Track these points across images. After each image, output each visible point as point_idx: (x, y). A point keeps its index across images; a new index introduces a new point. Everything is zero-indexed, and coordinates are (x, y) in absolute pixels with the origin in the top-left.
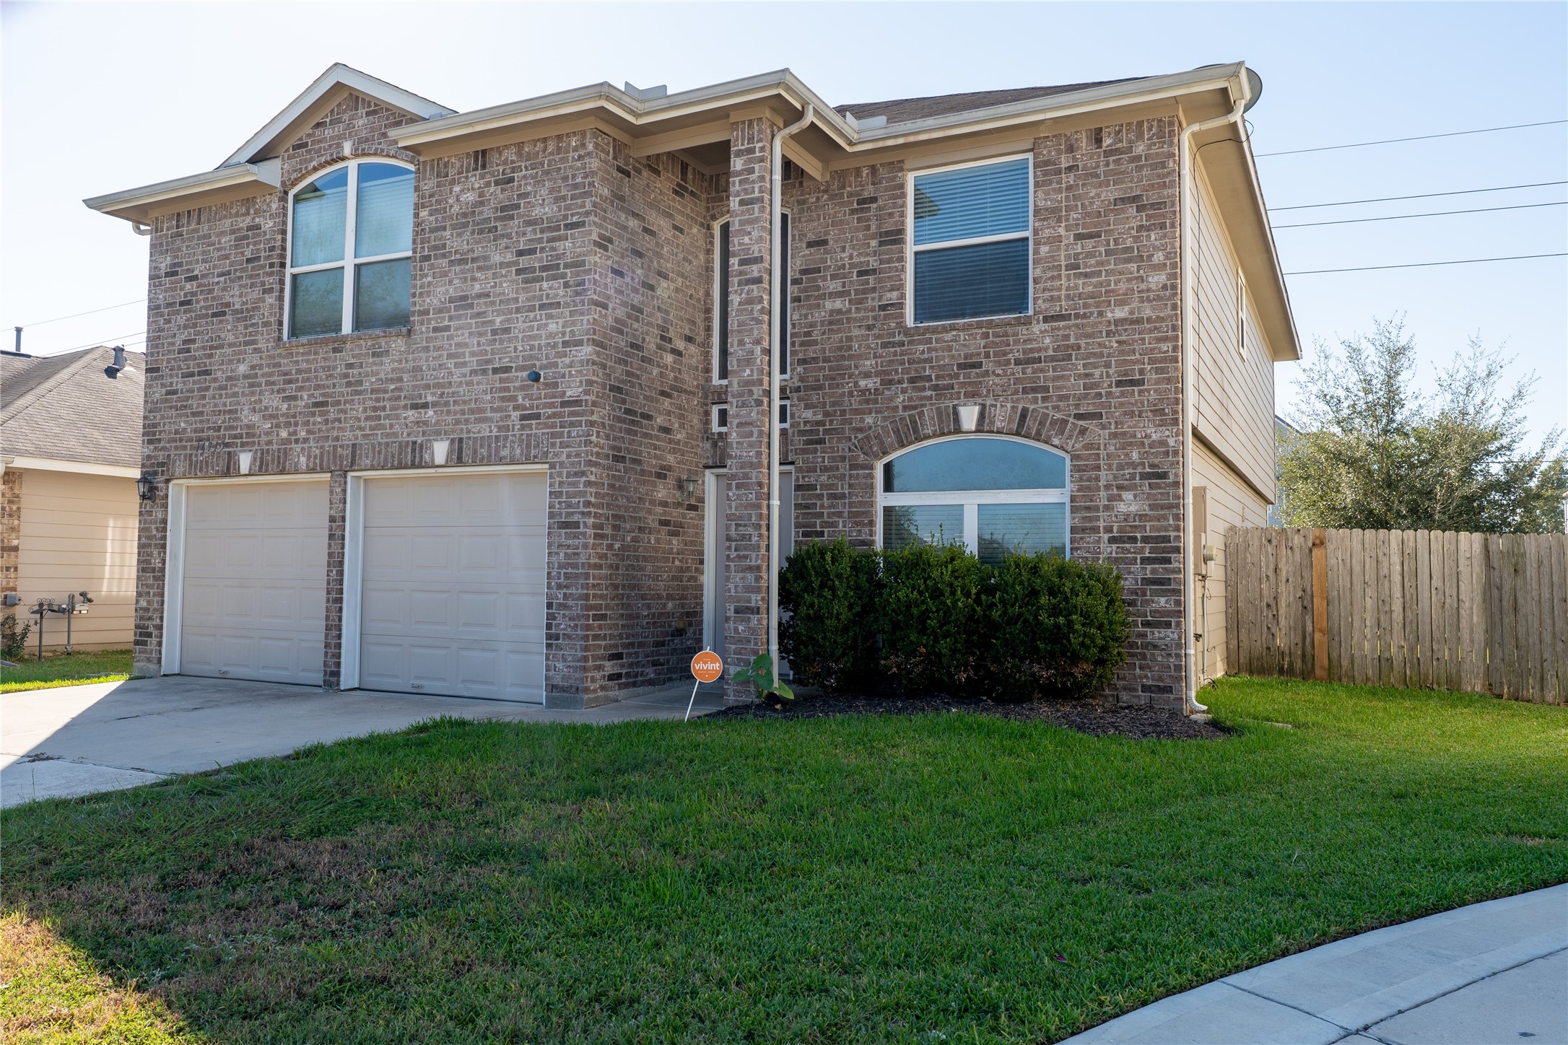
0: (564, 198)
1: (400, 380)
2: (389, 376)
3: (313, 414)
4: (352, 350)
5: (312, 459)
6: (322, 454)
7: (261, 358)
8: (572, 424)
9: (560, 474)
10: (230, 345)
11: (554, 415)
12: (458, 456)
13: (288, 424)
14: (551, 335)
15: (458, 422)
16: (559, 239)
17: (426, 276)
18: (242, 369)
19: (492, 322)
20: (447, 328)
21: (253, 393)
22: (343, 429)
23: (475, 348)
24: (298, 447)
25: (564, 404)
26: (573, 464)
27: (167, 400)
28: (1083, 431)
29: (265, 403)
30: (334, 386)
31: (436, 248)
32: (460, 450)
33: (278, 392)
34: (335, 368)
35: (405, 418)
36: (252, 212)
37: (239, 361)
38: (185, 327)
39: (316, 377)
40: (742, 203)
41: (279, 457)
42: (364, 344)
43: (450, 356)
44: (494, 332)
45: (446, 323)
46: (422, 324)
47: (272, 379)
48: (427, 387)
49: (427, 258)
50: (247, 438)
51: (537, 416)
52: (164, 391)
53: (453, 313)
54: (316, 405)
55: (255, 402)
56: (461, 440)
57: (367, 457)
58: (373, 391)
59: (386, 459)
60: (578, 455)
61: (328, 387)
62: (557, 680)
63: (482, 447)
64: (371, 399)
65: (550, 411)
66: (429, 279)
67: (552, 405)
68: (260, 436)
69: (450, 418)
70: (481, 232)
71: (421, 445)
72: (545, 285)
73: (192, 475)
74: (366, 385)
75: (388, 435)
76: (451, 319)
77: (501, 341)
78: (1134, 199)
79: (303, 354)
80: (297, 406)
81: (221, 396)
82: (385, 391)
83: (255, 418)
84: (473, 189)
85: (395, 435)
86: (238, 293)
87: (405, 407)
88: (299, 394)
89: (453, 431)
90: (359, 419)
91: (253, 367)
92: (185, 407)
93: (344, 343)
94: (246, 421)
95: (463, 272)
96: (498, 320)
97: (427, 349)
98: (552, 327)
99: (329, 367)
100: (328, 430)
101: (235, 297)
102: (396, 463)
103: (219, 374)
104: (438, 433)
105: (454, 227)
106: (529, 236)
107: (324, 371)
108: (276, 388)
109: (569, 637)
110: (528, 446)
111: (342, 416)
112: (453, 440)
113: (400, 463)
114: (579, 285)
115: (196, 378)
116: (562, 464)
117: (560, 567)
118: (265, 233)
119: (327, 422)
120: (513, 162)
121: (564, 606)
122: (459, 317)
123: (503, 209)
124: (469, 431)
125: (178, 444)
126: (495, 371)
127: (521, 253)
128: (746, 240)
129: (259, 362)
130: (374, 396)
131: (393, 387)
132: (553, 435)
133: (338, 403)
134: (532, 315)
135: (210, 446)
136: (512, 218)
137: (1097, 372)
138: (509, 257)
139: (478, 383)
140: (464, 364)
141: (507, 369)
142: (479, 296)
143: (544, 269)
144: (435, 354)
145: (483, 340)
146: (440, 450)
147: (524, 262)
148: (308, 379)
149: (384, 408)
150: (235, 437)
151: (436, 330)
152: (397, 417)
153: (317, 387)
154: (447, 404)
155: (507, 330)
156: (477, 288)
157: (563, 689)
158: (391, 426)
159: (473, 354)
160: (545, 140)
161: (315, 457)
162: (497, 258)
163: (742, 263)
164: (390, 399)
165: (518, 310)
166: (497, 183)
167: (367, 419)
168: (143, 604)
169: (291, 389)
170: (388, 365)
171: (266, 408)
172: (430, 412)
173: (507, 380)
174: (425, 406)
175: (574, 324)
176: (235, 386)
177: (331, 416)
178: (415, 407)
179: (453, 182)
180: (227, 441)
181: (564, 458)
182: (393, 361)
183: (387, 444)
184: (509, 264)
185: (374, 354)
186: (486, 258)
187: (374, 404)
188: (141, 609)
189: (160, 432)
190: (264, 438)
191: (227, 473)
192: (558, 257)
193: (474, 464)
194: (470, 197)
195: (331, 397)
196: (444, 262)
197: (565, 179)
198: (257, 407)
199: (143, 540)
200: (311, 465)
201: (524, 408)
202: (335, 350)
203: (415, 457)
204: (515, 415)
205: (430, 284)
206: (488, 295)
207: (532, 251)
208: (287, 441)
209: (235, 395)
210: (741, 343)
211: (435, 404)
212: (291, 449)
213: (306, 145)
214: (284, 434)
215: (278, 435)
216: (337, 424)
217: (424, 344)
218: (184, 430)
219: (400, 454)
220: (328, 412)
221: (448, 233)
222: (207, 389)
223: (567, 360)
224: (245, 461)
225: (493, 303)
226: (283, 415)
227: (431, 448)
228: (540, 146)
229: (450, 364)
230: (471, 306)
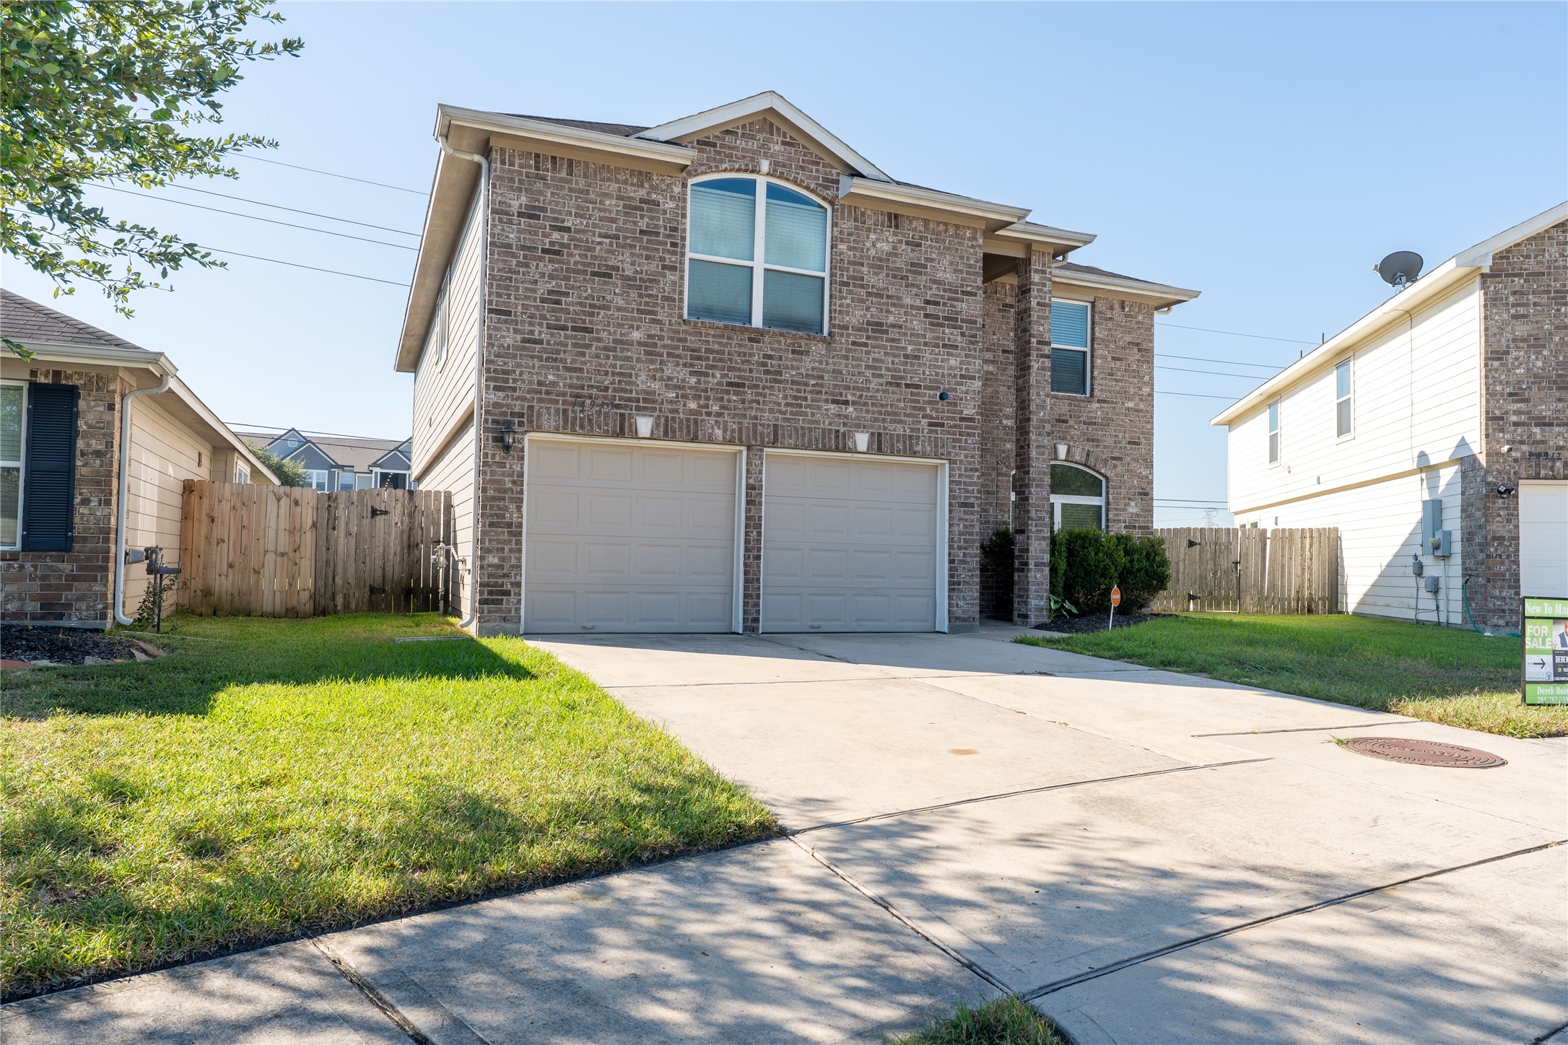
0: (961, 271)
1: (822, 378)
2: (810, 373)
3: (728, 392)
4: (770, 343)
5: (729, 433)
6: (740, 430)
7: (661, 330)
8: (968, 435)
9: (959, 469)
10: (619, 309)
11: (955, 426)
12: (878, 445)
13: (697, 397)
14: (951, 368)
15: (876, 420)
16: (957, 300)
17: (846, 298)
18: (636, 335)
19: (905, 349)
20: (865, 345)
21: (652, 362)
22: (763, 411)
23: (890, 365)
24: (712, 420)
25: (962, 419)
26: (969, 463)
27: (524, 348)
28: (1115, 466)
29: (667, 373)
30: (751, 371)
31: (854, 278)
32: (880, 442)
33: (685, 365)
34: (752, 355)
35: (826, 410)
36: (646, 185)
37: (632, 327)
38: (551, 277)
39: (731, 360)
40: (1039, 304)
41: (688, 426)
42: (783, 341)
43: (868, 367)
44: (906, 356)
45: (864, 340)
46: (842, 335)
47: (677, 352)
48: (847, 388)
49: (847, 284)
50: (647, 403)
51: (942, 425)
52: (519, 337)
53: (870, 333)
54: (730, 384)
55: (655, 370)
56: (879, 435)
57: (791, 438)
58: (793, 382)
59: (810, 441)
60: (973, 456)
61: (745, 371)
62: (959, 613)
63: (898, 442)
64: (792, 389)
65: (952, 423)
66: (848, 301)
67: (953, 419)
68: (662, 403)
69: (869, 416)
70: (895, 277)
71: (844, 434)
72: (947, 331)
73: (569, 431)
74: (786, 376)
75: (810, 422)
76: (868, 338)
77: (912, 365)
78: (1137, 344)
79: (714, 336)
80: (709, 383)
81: (608, 357)
82: (806, 384)
83: (655, 386)
84: (887, 241)
85: (817, 422)
86: (629, 260)
87: (826, 401)
88: (711, 372)
89: (872, 427)
90: (779, 405)
91: (651, 336)
92: (555, 360)
93: (762, 335)
94: (642, 387)
95: (879, 303)
96: (910, 348)
97: (846, 358)
98: (953, 362)
99: (745, 354)
100: (745, 409)
101: (625, 262)
102: (820, 446)
103: (604, 335)
104: (858, 426)
105: (871, 266)
106: (934, 291)
107: (739, 355)
108: (681, 361)
109: (968, 583)
110: (936, 446)
111: (761, 400)
112: (872, 434)
113: (824, 445)
114: (972, 337)
115: (569, 332)
116: (961, 462)
117: (960, 534)
118: (665, 212)
119: (743, 401)
120: (920, 231)
121: (964, 562)
122: (876, 338)
123: (913, 265)
124: (885, 429)
125: (543, 396)
126: (907, 386)
127: (927, 302)
128: (1041, 328)
129: (659, 333)
130: (794, 387)
131: (813, 382)
132: (954, 440)
133: (757, 387)
134: (937, 350)
135: (592, 405)
136: (920, 273)
137: (1121, 435)
138: (918, 303)
139: (893, 393)
140: (881, 376)
141: (918, 387)
142: (894, 326)
143: (946, 318)
144: (854, 363)
145: (896, 360)
146: (862, 440)
147: (931, 309)
148: (721, 360)
149: (805, 399)
150: (629, 400)
151: (854, 343)
152: (819, 408)
153: (730, 369)
154: (865, 404)
155: (917, 357)
156: (891, 319)
157: (964, 620)
158: (813, 415)
159: (888, 369)
160: (946, 224)
161: (733, 431)
162: (908, 301)
163: (1039, 342)
164: (811, 392)
165: (926, 344)
166: (907, 243)
167: (787, 405)
168: (493, 559)
169: (701, 366)
170: (807, 364)
171: (670, 379)
172: (851, 409)
173: (918, 394)
174: (846, 403)
175: (969, 363)
176: (628, 350)
177: (749, 397)
178: (835, 402)
179: (869, 230)
180: (617, 402)
181: (962, 457)
182: (814, 361)
183: (810, 429)
184: (918, 308)
185: (793, 352)
186: (899, 298)
187: (795, 393)
188: (489, 566)
189: (515, 381)
190: (666, 406)
191: (621, 434)
192: (957, 313)
193: (892, 454)
194: (886, 247)
195: (748, 380)
196: (863, 292)
197: (962, 258)
198: (658, 375)
199: (491, 493)
200: (728, 437)
201: (931, 417)
202: (751, 340)
203: (840, 443)
204: (925, 421)
205: (848, 305)
206: (900, 327)
207: (937, 304)
208: (697, 413)
209: (628, 359)
210: (1038, 394)
211: (854, 403)
212: (702, 421)
213: (714, 145)
214: (693, 405)
215: (685, 405)
216: (755, 405)
217: (844, 353)
218: (554, 384)
219: (824, 438)
220: (745, 393)
221: (865, 269)
222: (588, 346)
223: (964, 389)
224: (644, 425)
225: (905, 334)
226: (691, 388)
227: (853, 437)
228: (941, 227)
229: (869, 373)
230: (886, 332)
